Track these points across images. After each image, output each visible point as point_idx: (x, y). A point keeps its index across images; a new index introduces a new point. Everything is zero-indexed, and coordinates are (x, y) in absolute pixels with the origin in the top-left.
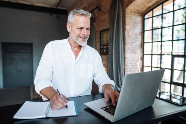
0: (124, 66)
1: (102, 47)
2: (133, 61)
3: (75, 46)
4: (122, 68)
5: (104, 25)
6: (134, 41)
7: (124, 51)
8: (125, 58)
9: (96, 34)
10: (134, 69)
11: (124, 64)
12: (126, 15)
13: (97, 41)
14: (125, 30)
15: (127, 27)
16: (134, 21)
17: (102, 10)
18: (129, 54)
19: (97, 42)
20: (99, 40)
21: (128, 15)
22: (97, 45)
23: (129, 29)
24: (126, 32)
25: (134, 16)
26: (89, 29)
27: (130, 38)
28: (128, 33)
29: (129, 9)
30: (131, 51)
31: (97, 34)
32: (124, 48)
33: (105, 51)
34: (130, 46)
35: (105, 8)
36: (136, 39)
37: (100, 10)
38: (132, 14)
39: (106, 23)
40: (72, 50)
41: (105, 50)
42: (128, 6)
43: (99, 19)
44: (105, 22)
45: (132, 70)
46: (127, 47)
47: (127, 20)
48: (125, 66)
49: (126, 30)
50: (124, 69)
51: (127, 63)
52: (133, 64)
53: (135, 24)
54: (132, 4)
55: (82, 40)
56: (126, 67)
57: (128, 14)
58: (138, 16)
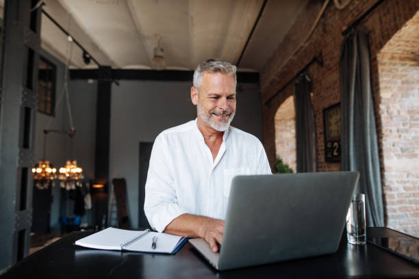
0: (383, 190)
1: (329, 145)
2: (408, 176)
3: (210, 134)
4: (377, 192)
5: (331, 95)
6: (407, 127)
7: (380, 151)
8: (382, 169)
9: (315, 116)
10: (412, 199)
11: (383, 184)
12: (380, 68)
13: (318, 133)
14: (380, 102)
15: (384, 95)
16: (404, 79)
17: (327, 63)
18: (395, 159)
19: (319, 135)
20: (322, 130)
21: (384, 67)
22: (319, 141)
23: (388, 99)
24: (382, 107)
25: (400, 68)
26: (234, 96)
27: (394, 119)
28: (388, 108)
29: (384, 53)
30: (400, 152)
31: (318, 116)
32: (380, 144)
33: (335, 154)
34: (397, 140)
35: (332, 59)
36: (413, 122)
37: (321, 64)
38: (395, 64)
39: (336, 91)
40: (206, 142)
41: (336, 150)
42: (381, 45)
43: (321, 85)
44: (334, 89)
45: (407, 199)
46: (387, 143)
47: (384, 79)
48: (385, 188)
49: (382, 101)
50: (384, 196)
51: (391, 182)
52: (408, 185)
53: (405, 86)
54: (391, 41)
55: (220, 120)
56: (387, 192)
57: (385, 64)
58: (412, 65)
